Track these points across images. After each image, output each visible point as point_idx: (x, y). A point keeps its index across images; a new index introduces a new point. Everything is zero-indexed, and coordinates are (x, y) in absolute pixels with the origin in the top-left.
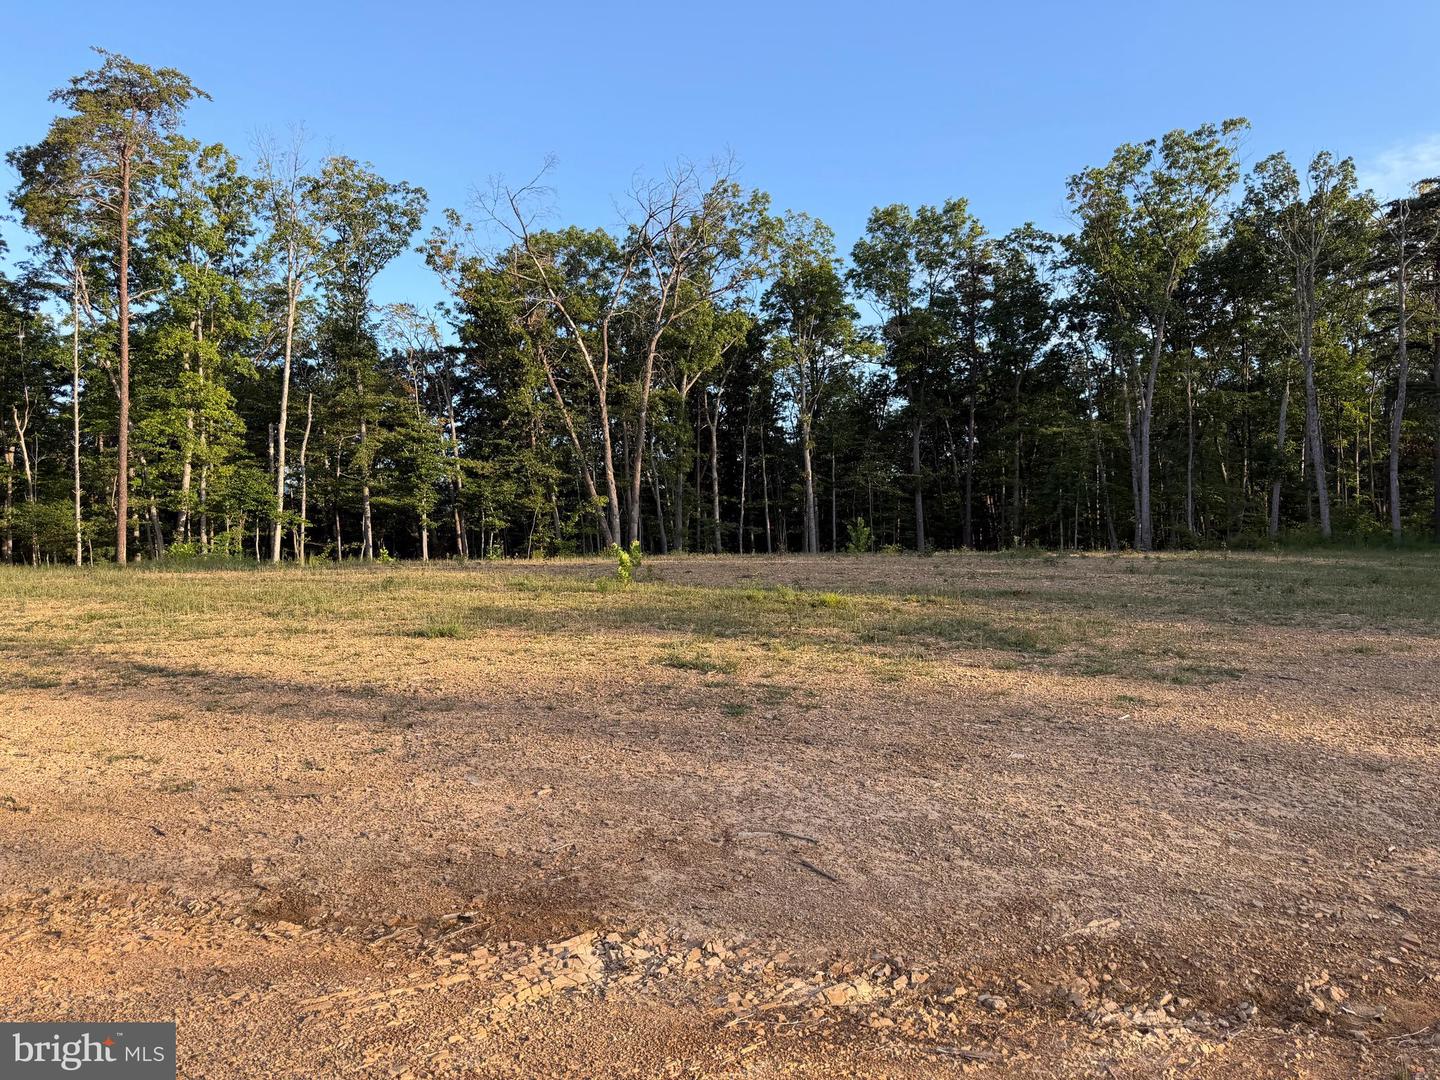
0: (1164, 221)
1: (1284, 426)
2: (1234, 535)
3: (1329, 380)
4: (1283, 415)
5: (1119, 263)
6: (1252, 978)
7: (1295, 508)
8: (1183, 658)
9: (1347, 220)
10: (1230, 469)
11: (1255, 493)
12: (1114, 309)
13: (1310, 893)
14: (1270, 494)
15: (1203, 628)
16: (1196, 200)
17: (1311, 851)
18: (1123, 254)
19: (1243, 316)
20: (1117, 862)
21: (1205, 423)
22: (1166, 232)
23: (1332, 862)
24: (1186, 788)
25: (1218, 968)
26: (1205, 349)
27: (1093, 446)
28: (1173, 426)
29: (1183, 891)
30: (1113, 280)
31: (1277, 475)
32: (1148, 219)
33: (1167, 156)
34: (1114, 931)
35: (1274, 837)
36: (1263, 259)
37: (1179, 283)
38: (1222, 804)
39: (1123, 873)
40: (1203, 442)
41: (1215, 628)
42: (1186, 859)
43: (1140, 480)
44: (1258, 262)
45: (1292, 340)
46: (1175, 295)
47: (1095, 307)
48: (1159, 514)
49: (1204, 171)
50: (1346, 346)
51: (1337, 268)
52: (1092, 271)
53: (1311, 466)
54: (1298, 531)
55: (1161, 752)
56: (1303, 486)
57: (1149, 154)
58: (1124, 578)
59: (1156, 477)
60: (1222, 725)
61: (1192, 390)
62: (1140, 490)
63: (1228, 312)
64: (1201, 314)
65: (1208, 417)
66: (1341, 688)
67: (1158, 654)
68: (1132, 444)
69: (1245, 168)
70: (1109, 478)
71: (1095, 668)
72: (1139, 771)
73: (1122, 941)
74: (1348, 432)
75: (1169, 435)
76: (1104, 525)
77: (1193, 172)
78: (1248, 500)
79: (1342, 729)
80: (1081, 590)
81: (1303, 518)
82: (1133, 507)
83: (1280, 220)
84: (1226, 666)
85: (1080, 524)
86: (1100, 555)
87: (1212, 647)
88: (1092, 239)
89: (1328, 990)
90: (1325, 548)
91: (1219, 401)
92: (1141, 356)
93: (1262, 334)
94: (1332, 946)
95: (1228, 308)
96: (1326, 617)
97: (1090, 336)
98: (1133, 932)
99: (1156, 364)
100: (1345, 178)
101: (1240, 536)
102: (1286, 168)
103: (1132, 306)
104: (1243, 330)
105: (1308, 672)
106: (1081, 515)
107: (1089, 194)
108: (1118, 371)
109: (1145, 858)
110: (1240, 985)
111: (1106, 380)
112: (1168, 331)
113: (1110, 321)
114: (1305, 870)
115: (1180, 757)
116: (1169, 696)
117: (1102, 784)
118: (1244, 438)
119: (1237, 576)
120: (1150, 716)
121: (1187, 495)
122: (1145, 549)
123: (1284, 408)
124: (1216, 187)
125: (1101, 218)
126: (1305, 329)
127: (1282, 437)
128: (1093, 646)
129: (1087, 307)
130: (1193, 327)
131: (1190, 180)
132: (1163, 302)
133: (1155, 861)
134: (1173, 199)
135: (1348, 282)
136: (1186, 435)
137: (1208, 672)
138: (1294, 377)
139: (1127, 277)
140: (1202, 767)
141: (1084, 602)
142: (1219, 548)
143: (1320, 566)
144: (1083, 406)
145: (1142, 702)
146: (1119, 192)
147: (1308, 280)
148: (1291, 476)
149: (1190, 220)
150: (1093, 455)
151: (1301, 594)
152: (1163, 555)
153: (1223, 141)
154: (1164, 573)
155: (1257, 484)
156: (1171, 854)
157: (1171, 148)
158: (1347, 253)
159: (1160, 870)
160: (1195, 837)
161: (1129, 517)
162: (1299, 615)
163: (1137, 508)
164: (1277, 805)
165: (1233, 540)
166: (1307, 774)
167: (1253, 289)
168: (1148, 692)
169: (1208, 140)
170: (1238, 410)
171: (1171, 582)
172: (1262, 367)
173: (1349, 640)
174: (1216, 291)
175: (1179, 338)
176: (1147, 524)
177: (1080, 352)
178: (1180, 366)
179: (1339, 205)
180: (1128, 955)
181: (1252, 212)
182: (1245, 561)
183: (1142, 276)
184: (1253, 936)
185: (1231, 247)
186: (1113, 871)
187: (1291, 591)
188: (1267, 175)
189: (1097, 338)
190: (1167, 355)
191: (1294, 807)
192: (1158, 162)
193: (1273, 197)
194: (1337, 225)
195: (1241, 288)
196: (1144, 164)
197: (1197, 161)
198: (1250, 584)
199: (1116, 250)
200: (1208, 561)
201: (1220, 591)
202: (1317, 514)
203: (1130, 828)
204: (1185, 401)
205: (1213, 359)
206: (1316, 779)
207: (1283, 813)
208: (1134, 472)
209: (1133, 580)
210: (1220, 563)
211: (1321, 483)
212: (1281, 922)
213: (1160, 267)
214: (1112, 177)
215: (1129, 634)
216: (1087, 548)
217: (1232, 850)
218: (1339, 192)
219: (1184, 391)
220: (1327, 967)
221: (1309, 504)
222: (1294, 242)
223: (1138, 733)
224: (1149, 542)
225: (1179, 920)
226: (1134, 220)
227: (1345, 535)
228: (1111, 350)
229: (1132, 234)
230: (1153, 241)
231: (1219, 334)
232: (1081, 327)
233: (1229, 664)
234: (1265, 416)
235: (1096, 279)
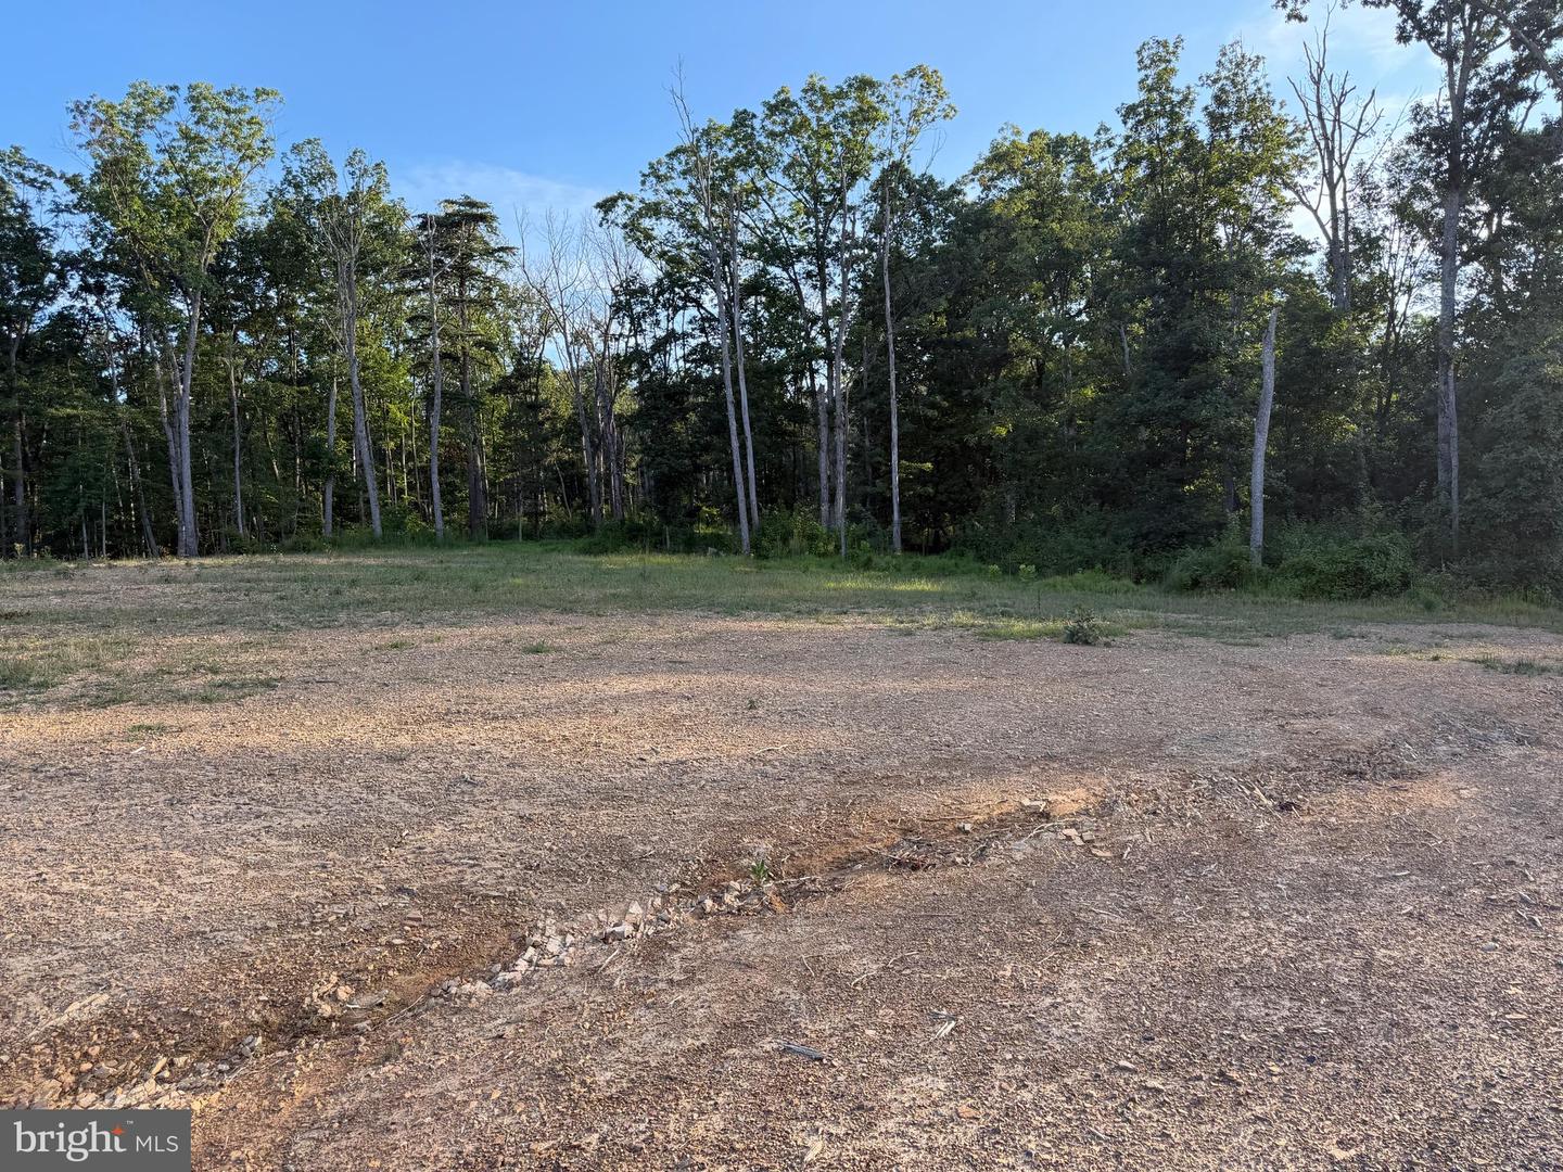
0: (194, 182)
1: (334, 426)
2: (287, 538)
3: (373, 383)
4: (332, 412)
5: (142, 220)
6: (259, 1007)
7: (348, 509)
8: (216, 672)
9: (382, 224)
10: (283, 466)
11: (309, 493)
12: (139, 275)
13: (326, 897)
14: (324, 493)
15: (242, 637)
16: (230, 167)
17: (331, 855)
18: (146, 210)
19: (287, 305)
20: (110, 924)
21: (253, 416)
22: (198, 195)
23: (349, 861)
24: (205, 818)
25: (222, 1009)
26: (249, 334)
27: (121, 434)
28: (216, 417)
29: (190, 935)
30: (135, 239)
31: (328, 475)
32: (176, 177)
33: (194, 109)
34: (101, 1007)
35: (295, 849)
36: (305, 248)
37: (217, 258)
38: (245, 827)
39: (118, 935)
40: (252, 436)
41: (255, 637)
42: (198, 898)
43: (180, 475)
44: (299, 250)
45: (337, 336)
46: (211, 269)
47: (115, 268)
48: (207, 515)
49: (237, 137)
50: (388, 350)
51: (377, 270)
52: (108, 224)
53: (360, 466)
54: (353, 531)
55: (179, 783)
56: (355, 487)
57: (171, 100)
58: (158, 589)
59: (199, 475)
60: (252, 741)
61: (237, 379)
62: (181, 487)
63: (272, 298)
64: (242, 295)
65: (255, 409)
66: (375, 685)
67: (187, 673)
68: (170, 434)
69: (280, 146)
70: (144, 474)
71: (105, 699)
72: (149, 810)
73: (109, 1016)
74: (395, 434)
75: (210, 427)
76: (140, 529)
77: (225, 135)
78: (301, 500)
79: (372, 725)
80: (101, 606)
81: (356, 519)
82: (174, 507)
83: (319, 209)
84: (262, 677)
85: (109, 528)
86: (133, 563)
87: (249, 657)
88: (105, 185)
89: (335, 992)
90: (377, 548)
91: (265, 393)
92: (175, 335)
93: (307, 327)
94: (343, 945)
95: (272, 293)
96: (368, 616)
97: (110, 302)
98: (123, 1002)
99: (193, 345)
100: (379, 181)
101: (294, 537)
102: (323, 156)
103: (161, 274)
104: (288, 320)
105: (345, 672)
106: (109, 517)
107: (99, 129)
108: (148, 349)
109: (148, 910)
110: (246, 1019)
111: (134, 358)
112: (207, 309)
113: (135, 289)
114: (323, 875)
115: (201, 784)
116: (195, 718)
117: (101, 834)
118: (295, 435)
119: (285, 580)
120: (170, 743)
121: (235, 494)
122: (189, 554)
123: (333, 405)
124: (251, 158)
125: (116, 162)
126: (348, 326)
127: (333, 435)
128: (109, 672)
129: (105, 267)
130: (235, 309)
131: (223, 144)
132: (197, 275)
133: (160, 911)
134: (203, 160)
135: (387, 286)
136: (231, 427)
137: (243, 685)
138: (341, 375)
139: (152, 239)
140: (225, 790)
141: (102, 620)
142: (271, 552)
143: (369, 566)
144: (107, 387)
145: (162, 729)
146: (136, 135)
147: (349, 277)
148: (343, 477)
149: (224, 188)
150: (121, 443)
151: (349, 594)
152: (208, 561)
153: (254, 109)
154: (205, 582)
155: (312, 484)
156: (180, 896)
157: (198, 101)
158: (385, 257)
159: (165, 918)
160: (213, 871)
161: (170, 518)
162: (343, 616)
163: (179, 508)
164: (302, 815)
165: (288, 543)
166: (334, 777)
167: (296, 277)
168: (170, 718)
169: (239, 103)
170: (287, 404)
171: (213, 590)
172: (311, 362)
173: (387, 637)
174: (258, 272)
175: (217, 317)
176: (191, 527)
177: (98, 320)
178: (221, 351)
179: (375, 207)
180: (115, 1031)
181: (290, 195)
182: (295, 565)
183: (171, 241)
184: (264, 961)
185: (271, 228)
186: (106, 936)
187: (338, 592)
188: (305, 159)
189: (119, 306)
190: (207, 336)
191: (319, 813)
192: (182, 114)
193: (311, 183)
194: (374, 227)
195: (283, 273)
196: (168, 110)
197: (228, 124)
198: (297, 587)
199: (137, 205)
200: (259, 565)
201: (266, 597)
202: (369, 515)
203: (133, 879)
204: (229, 389)
205: (258, 347)
206: (342, 780)
207: (307, 822)
208: (174, 467)
209: (167, 590)
210: (270, 568)
211: (371, 484)
212: (294, 937)
213: (191, 235)
214: (128, 117)
215: (154, 653)
216: (115, 557)
217: (251, 873)
218: (375, 194)
219: (227, 379)
220: (336, 969)
221: (362, 504)
222: (334, 234)
223: (154, 766)
224: (194, 546)
225: (182, 969)
226: (158, 173)
227: (394, 535)
228: (138, 321)
229: (157, 190)
230: (183, 204)
231: (261, 319)
232: (99, 290)
233: (267, 673)
234: (313, 414)
235: (115, 235)
